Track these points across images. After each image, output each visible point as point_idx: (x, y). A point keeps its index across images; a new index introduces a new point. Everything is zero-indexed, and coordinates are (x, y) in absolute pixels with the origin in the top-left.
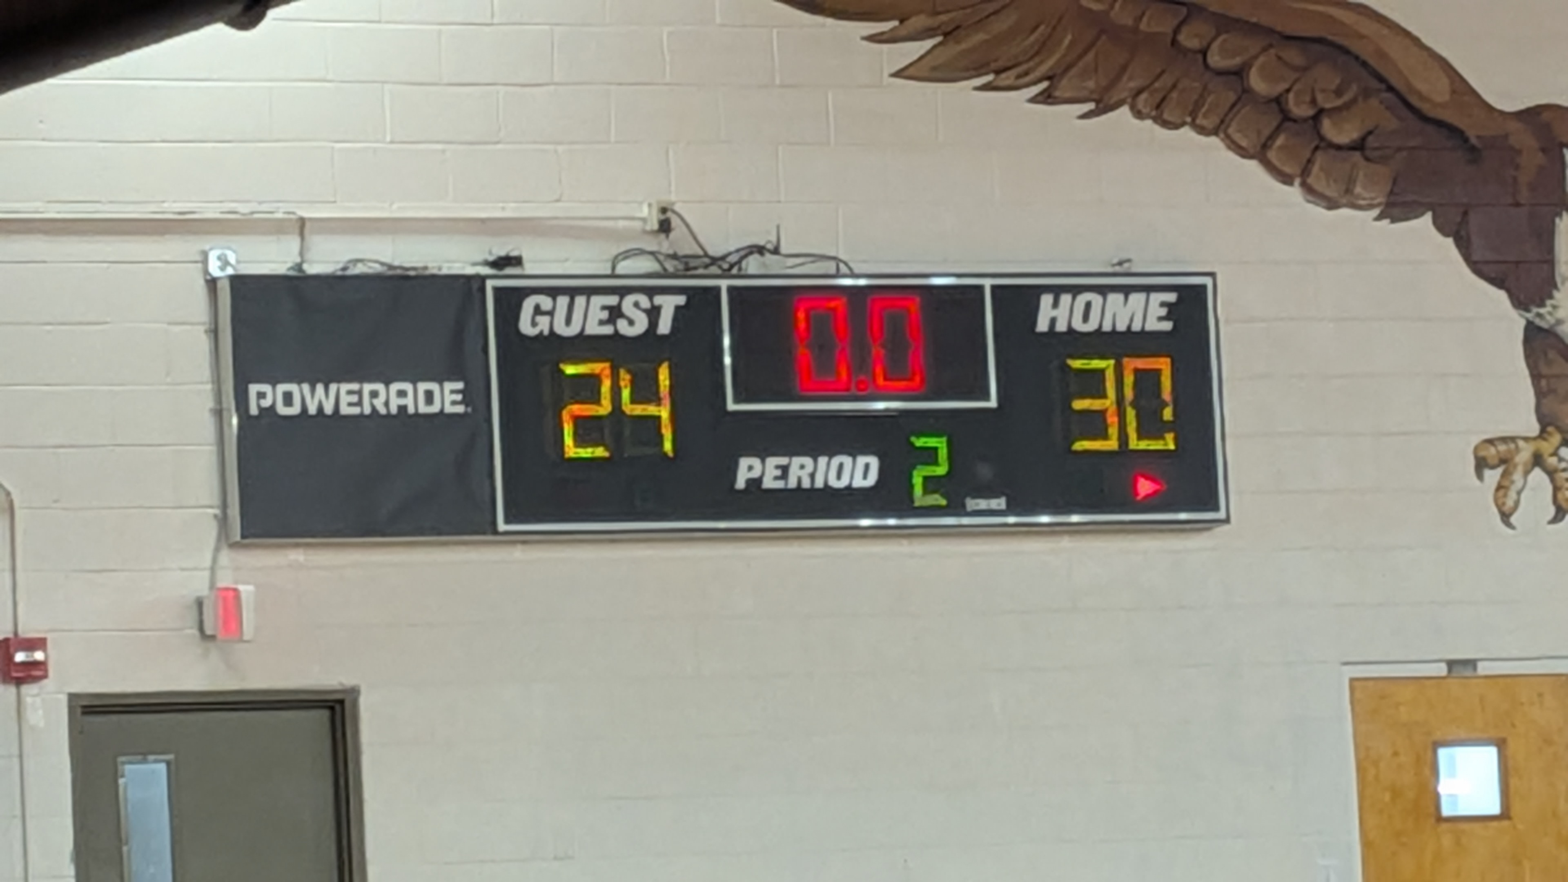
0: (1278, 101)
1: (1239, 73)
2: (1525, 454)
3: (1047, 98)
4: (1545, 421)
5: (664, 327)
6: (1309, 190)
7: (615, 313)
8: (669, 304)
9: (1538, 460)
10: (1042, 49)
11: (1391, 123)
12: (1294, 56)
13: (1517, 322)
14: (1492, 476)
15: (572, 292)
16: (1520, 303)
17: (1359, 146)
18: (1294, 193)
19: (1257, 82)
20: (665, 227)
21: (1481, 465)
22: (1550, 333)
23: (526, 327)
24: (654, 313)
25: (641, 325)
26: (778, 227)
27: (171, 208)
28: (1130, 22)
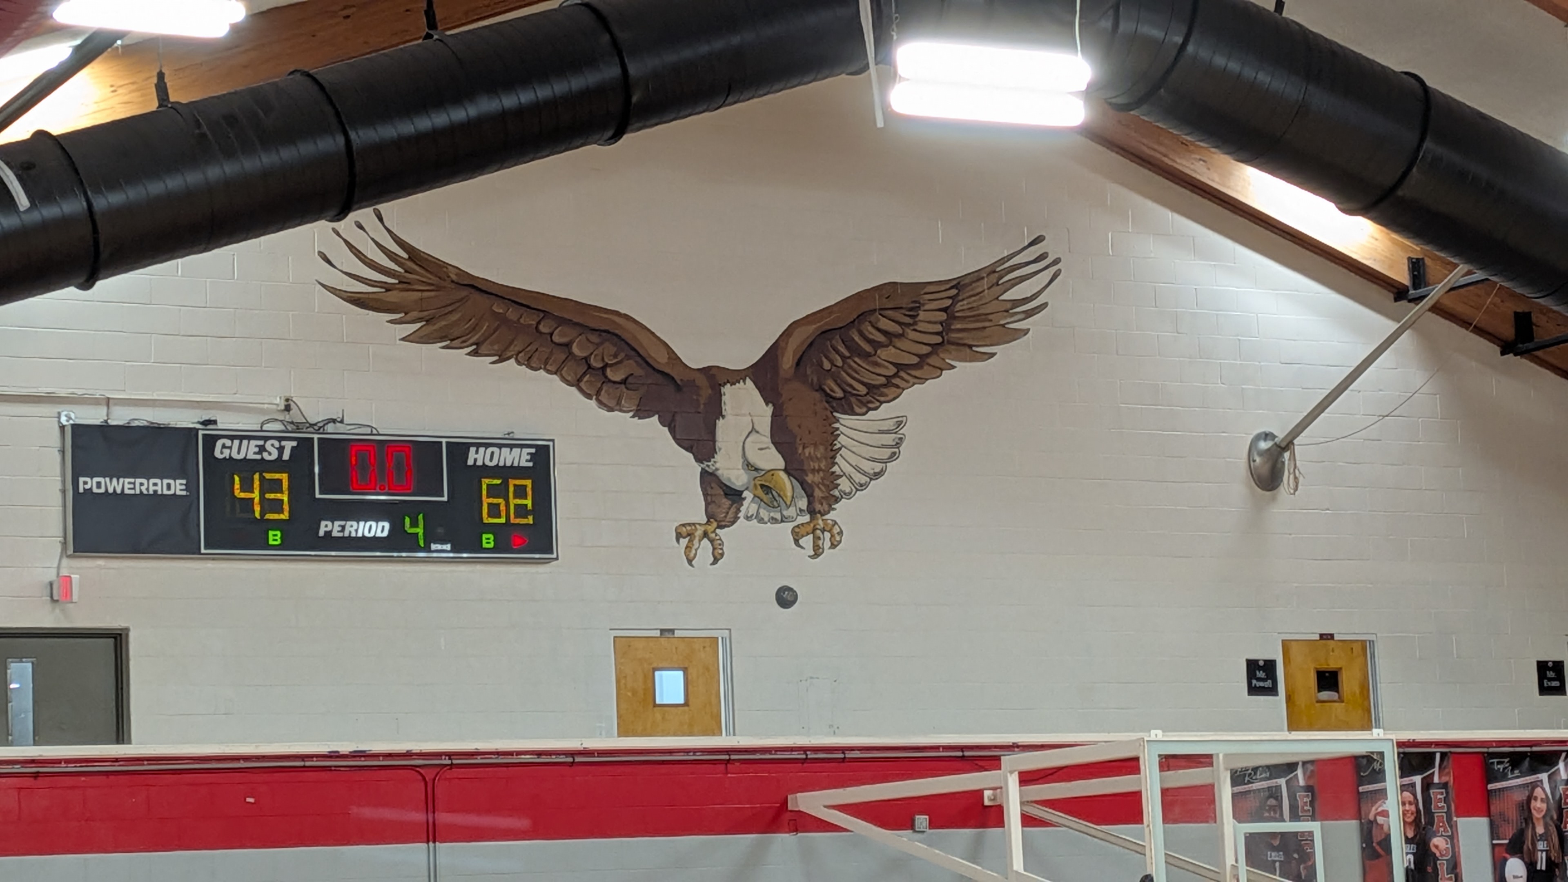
0: (586, 359)
1: (568, 345)
2: (699, 532)
3: (475, 353)
4: (710, 516)
5: (286, 456)
6: (600, 403)
7: (262, 449)
8: (289, 445)
9: (705, 534)
10: (474, 329)
11: (639, 372)
12: (594, 338)
13: (697, 468)
14: (684, 542)
15: (241, 438)
16: (699, 460)
17: (624, 382)
18: (593, 403)
19: (575, 350)
20: (288, 408)
21: (679, 536)
22: (713, 475)
23: (217, 454)
24: (281, 450)
25: (275, 455)
26: (343, 411)
27: (43, 390)
28: (515, 319)
